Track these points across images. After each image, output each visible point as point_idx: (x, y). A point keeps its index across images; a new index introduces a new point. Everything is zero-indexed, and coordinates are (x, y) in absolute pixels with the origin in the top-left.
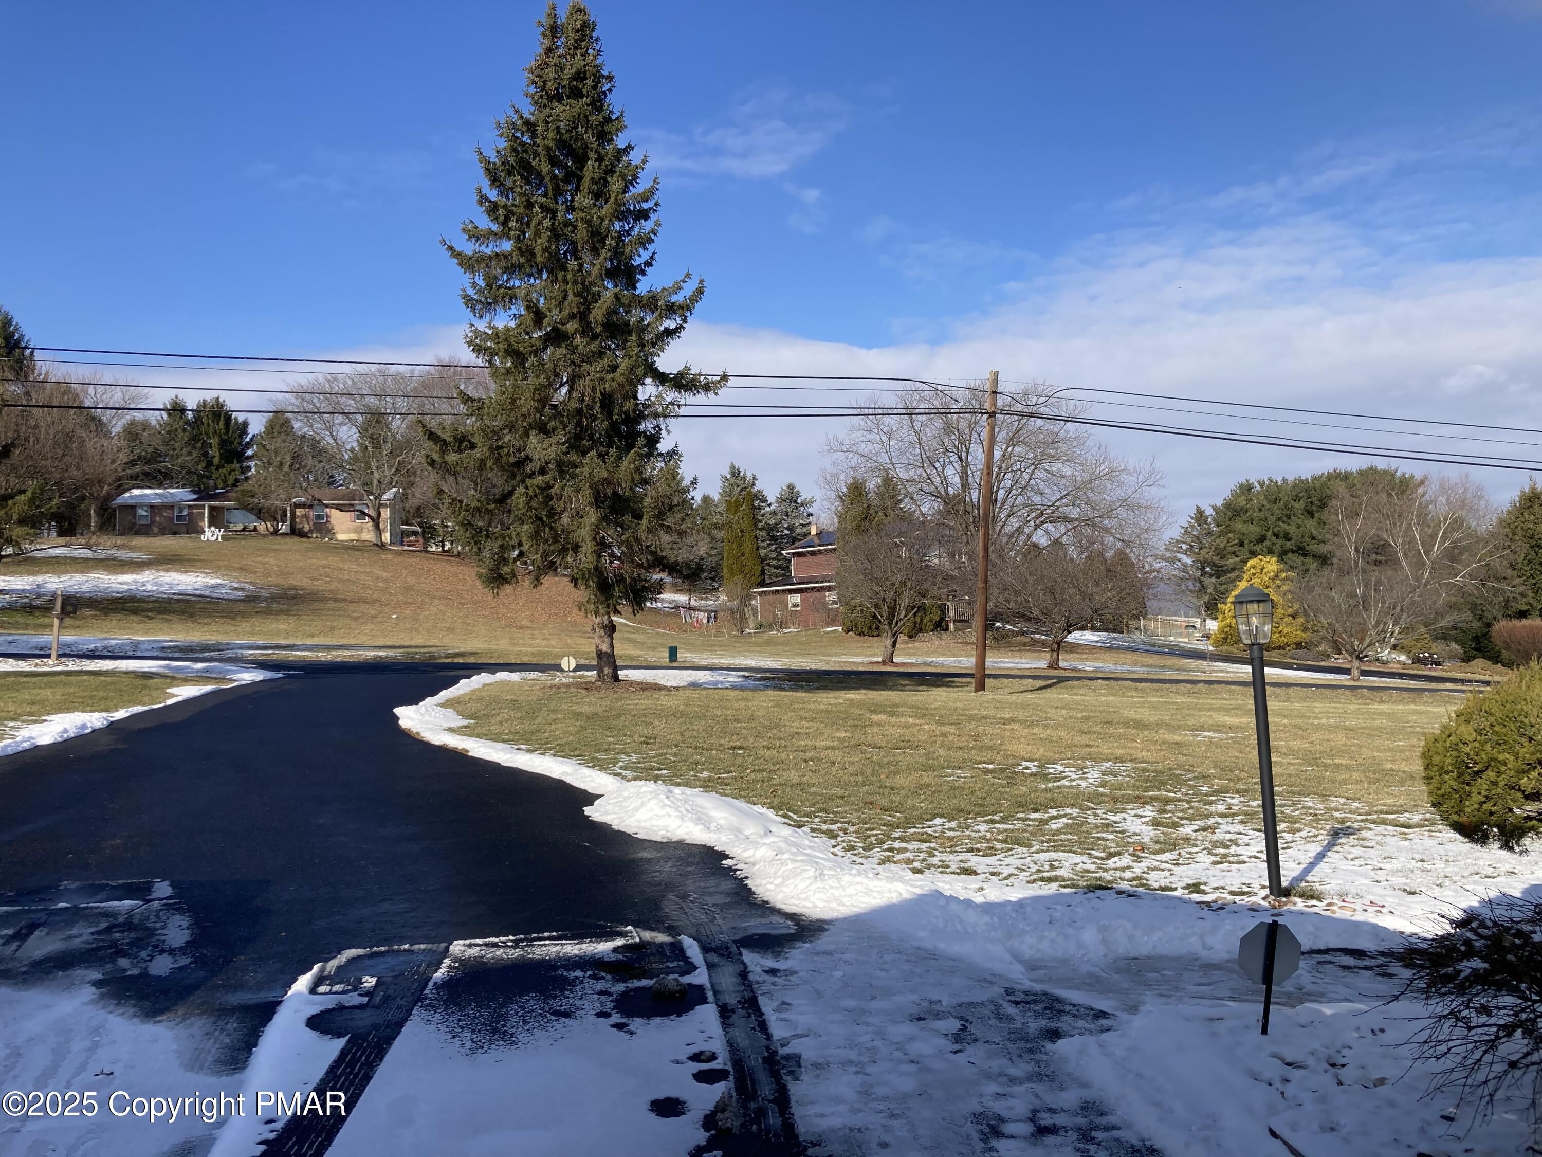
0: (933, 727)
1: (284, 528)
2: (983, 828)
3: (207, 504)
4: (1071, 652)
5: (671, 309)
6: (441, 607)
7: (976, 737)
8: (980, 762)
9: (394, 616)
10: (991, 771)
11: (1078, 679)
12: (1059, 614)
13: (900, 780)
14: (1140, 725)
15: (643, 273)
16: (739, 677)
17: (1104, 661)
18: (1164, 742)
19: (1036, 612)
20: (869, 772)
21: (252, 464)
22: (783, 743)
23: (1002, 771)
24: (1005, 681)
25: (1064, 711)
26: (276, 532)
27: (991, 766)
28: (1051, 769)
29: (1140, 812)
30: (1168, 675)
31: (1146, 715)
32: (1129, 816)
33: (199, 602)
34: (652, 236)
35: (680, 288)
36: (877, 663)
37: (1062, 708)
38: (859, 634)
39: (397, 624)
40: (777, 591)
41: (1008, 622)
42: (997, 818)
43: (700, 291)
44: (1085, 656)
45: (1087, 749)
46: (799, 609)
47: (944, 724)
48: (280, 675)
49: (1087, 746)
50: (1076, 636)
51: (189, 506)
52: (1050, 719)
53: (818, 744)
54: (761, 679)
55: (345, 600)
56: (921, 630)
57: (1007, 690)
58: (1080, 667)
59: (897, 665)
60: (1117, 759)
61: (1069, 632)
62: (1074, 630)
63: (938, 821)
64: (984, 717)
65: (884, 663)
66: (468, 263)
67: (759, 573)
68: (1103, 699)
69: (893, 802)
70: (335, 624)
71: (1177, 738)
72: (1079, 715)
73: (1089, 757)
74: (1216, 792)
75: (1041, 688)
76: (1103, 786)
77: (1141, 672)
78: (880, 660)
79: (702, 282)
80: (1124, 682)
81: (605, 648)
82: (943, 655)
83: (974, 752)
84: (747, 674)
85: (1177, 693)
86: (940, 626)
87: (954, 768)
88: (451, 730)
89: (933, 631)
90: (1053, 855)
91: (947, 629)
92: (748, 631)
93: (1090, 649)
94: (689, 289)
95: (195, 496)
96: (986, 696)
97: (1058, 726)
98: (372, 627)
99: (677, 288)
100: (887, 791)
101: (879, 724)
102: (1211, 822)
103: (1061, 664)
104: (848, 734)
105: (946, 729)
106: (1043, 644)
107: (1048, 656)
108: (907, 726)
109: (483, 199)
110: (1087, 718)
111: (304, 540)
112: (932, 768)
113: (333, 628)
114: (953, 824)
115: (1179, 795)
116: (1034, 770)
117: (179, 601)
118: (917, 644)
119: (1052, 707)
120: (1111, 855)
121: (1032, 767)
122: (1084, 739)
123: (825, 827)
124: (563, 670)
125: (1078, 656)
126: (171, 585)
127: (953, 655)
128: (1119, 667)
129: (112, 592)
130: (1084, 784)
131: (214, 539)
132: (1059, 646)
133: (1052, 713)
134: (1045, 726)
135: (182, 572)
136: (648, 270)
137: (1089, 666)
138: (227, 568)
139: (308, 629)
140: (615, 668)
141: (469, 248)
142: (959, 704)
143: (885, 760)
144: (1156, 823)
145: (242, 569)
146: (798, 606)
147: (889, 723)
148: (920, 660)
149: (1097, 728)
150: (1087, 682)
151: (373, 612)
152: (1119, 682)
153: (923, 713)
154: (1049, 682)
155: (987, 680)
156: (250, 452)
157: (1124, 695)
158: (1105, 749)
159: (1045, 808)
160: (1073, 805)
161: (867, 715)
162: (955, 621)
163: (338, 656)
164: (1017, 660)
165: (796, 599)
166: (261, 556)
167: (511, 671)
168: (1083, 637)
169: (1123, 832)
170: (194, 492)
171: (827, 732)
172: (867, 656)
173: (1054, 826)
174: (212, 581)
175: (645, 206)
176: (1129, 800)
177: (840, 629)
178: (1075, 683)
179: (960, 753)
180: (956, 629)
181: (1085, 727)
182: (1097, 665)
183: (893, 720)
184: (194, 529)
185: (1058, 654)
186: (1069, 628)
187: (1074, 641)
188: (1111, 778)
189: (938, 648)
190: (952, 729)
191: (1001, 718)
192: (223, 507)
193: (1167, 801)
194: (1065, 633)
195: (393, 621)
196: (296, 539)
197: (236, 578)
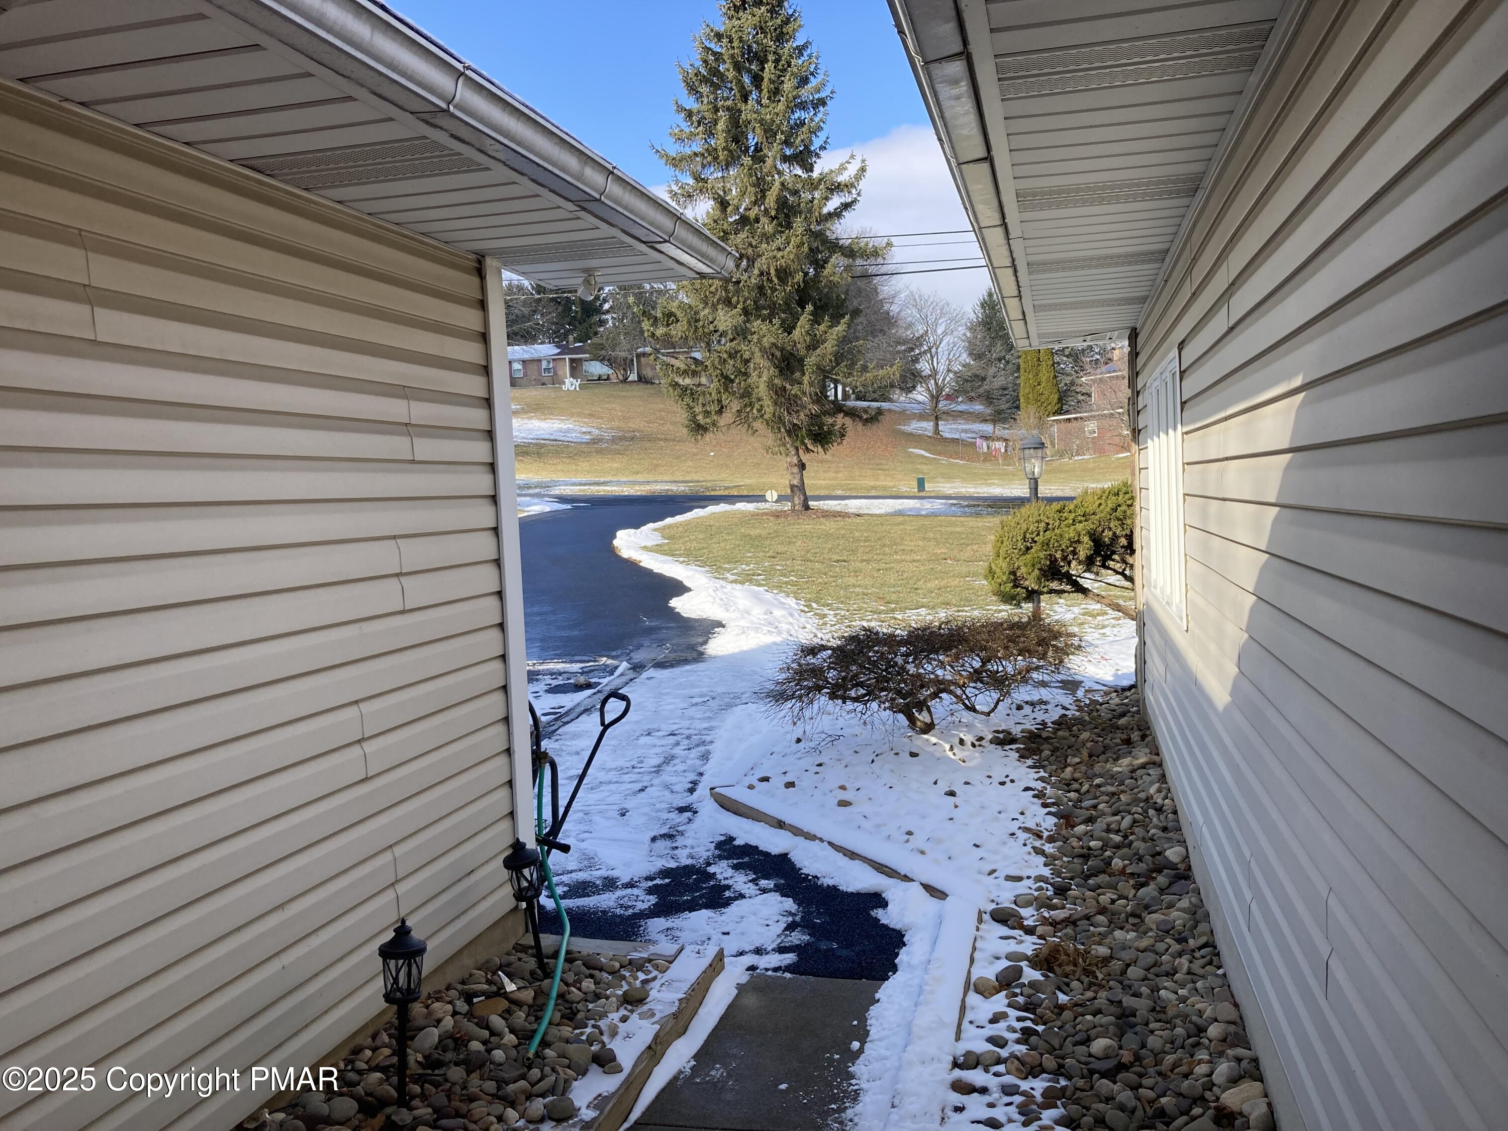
1: (633, 377)
3: (567, 357)
5: (838, 188)
9: (712, 454)
15: (818, 156)
21: (608, 317)
26: (625, 380)
33: (552, 446)
34: (822, 124)
35: (846, 169)
39: (712, 461)
40: (1076, 419)
43: (863, 170)
48: (569, 507)
51: (554, 360)
54: (966, 506)
55: (674, 440)
66: (676, 162)
67: (1055, 401)
70: (660, 462)
79: (863, 161)
81: (797, 481)
88: (645, 548)
94: (852, 169)
95: (559, 350)
98: (690, 464)
99: (842, 168)
109: (680, 109)
111: (649, 386)
113: (657, 466)
124: (766, 501)
126: (530, 430)
131: (572, 388)
135: (541, 419)
136: (822, 153)
138: (579, 415)
139: (636, 466)
140: (806, 499)
141: (673, 149)
145: (591, 415)
146: (1094, 433)
151: (695, 451)
156: (606, 306)
163: (638, 491)
166: (609, 402)
167: (748, 502)
170: (558, 347)
174: (564, 426)
175: (823, 95)
184: (556, 380)
192: (581, 359)
195: (711, 458)
196: (642, 386)
197: (585, 423)
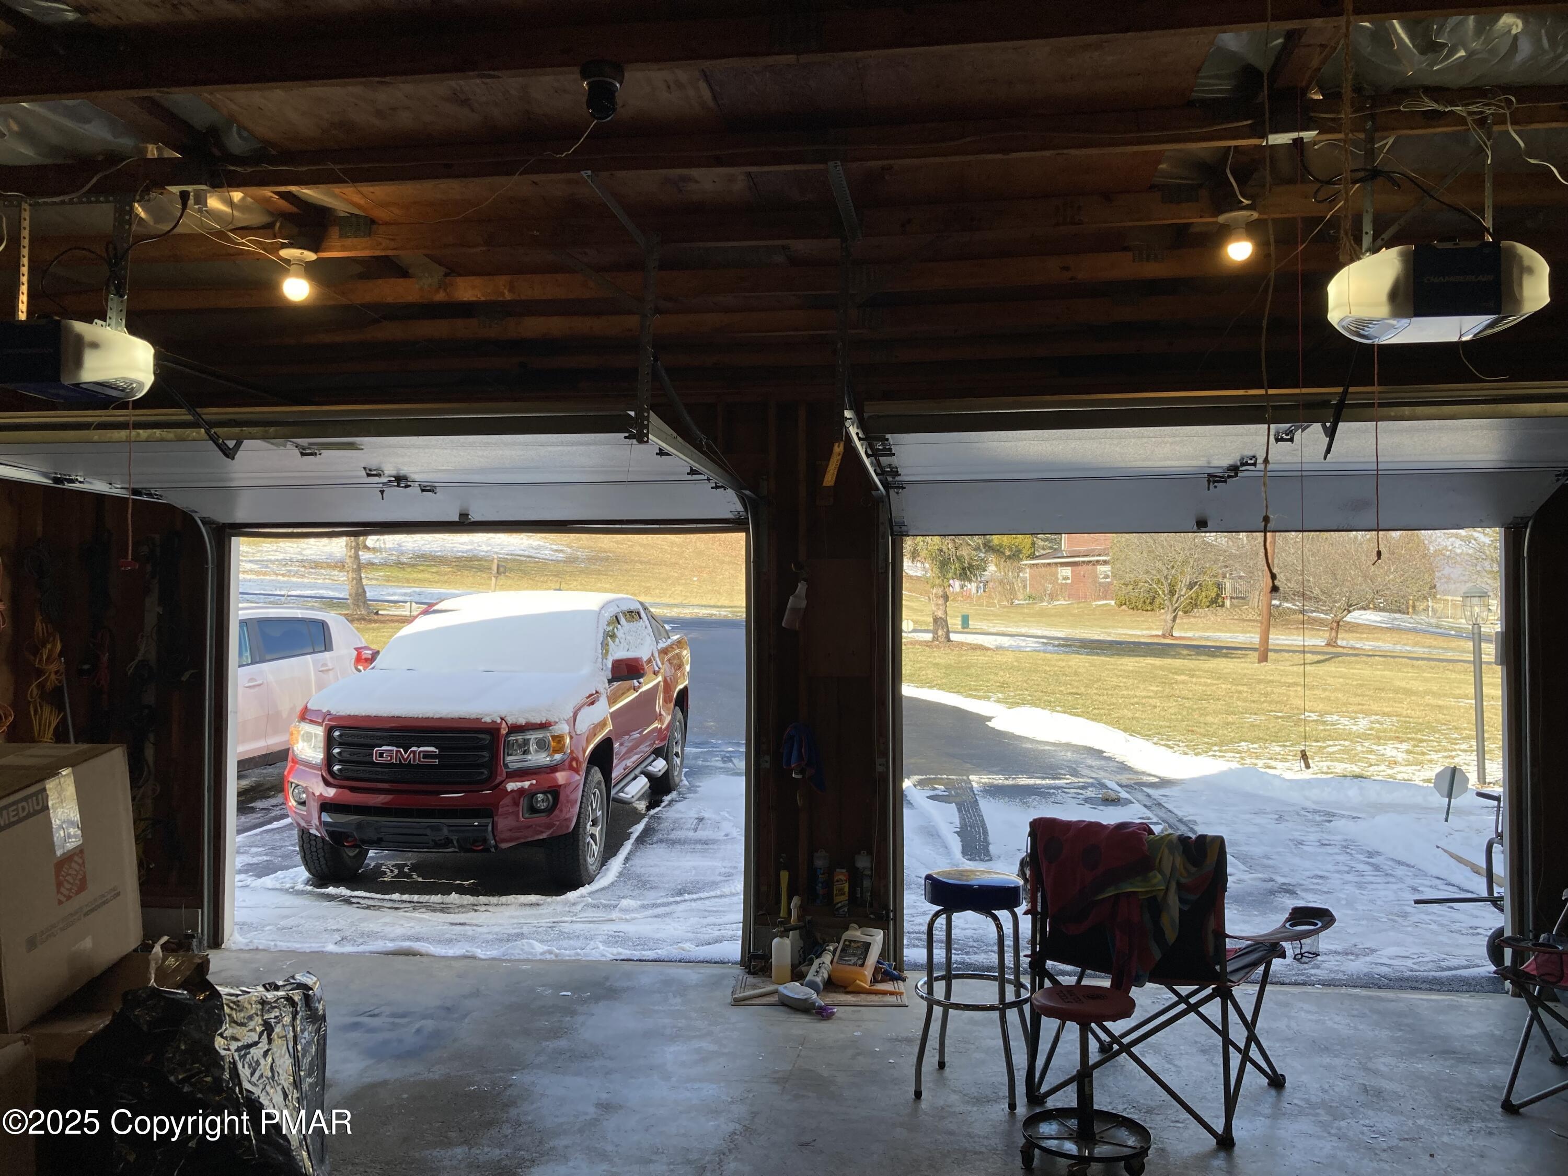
0: (1229, 686)
2: (1278, 749)
4: (1350, 631)
6: (732, 572)
7: (1266, 695)
8: (1272, 711)
10: (1280, 717)
11: (1356, 655)
12: (1340, 594)
13: (1210, 719)
14: (1408, 692)
16: (1036, 642)
17: (1384, 641)
18: (1428, 705)
19: (1316, 591)
20: (1185, 713)
22: (1110, 692)
23: (1290, 717)
24: (1286, 655)
25: (1341, 680)
27: (1280, 714)
28: (1328, 718)
29: (1399, 746)
30: (1450, 655)
31: (1416, 685)
32: (1389, 748)
33: (530, 562)
36: (1157, 636)
37: (1339, 677)
38: (1133, 609)
40: (1049, 564)
41: (1287, 601)
42: (1288, 744)
44: (1365, 636)
45: (1360, 707)
46: (1069, 581)
47: (1237, 685)
49: (1359, 704)
50: (1357, 616)
52: (1329, 685)
53: (1138, 694)
54: (1059, 645)
55: (648, 562)
56: (1196, 605)
57: (1288, 663)
58: (1358, 646)
59: (1177, 638)
60: (1384, 714)
61: (1349, 612)
62: (1354, 610)
63: (1243, 744)
64: (1272, 681)
65: (1164, 636)
67: (1029, 545)
68: (1378, 673)
69: (1208, 731)
71: (1440, 703)
72: (1355, 683)
73: (1362, 712)
74: (1464, 738)
75: (1319, 662)
76: (1371, 729)
77: (1420, 651)
78: (1160, 633)
80: (1400, 660)
81: (940, 614)
82: (1220, 630)
83: (1265, 704)
84: (1045, 641)
85: (1453, 671)
86: (1216, 602)
87: (1251, 714)
89: (1208, 607)
90: (1329, 763)
91: (1223, 606)
92: (1017, 602)
93: (1371, 629)
96: (1268, 666)
97: (1336, 690)
100: (1202, 725)
101: (1183, 682)
102: (1454, 753)
103: (1339, 642)
104: (1160, 689)
105: (1240, 688)
106: (1322, 622)
107: (1327, 635)
108: (1206, 685)
110: (1361, 685)
112: (1233, 713)
114: (1256, 746)
115: (1432, 738)
116: (1315, 718)
117: (515, 560)
118: (1192, 620)
119: (1331, 677)
120: (1371, 765)
121: (1314, 717)
122: (1358, 700)
123: (1163, 743)
125: (1358, 635)
127: (1230, 631)
128: (1398, 647)
129: (458, 551)
130: (1355, 728)
132: (1338, 625)
133: (1330, 681)
134: (1325, 690)
137: (1367, 645)
139: (628, 588)
140: (948, 632)
142: (1245, 671)
143: (1195, 707)
144: (1408, 752)
146: (1068, 578)
147: (1192, 682)
148: (1197, 634)
149: (1371, 693)
150: (1364, 658)
151: (676, 574)
152: (1396, 660)
153: (1219, 676)
154: (1328, 657)
155: (1269, 654)
157: (1399, 670)
158: (1375, 707)
159: (1325, 739)
160: (1345, 740)
161: (1171, 675)
162: (1232, 598)
164: (1295, 637)
165: (1067, 571)
168: (1363, 617)
169: (1383, 755)
171: (1142, 687)
172: (1142, 629)
173: (1330, 749)
174: (535, 543)
176: (1391, 739)
177: (1113, 603)
178: (1353, 658)
179: (1253, 705)
180: (1232, 605)
181: (1359, 691)
182: (1377, 644)
183: (1194, 680)
185: (1337, 632)
186: (1349, 608)
187: (1353, 620)
188: (1377, 725)
189: (1214, 624)
190: (1245, 688)
191: (1285, 683)
193: (1421, 741)
194: (1346, 612)
197: (554, 540)
